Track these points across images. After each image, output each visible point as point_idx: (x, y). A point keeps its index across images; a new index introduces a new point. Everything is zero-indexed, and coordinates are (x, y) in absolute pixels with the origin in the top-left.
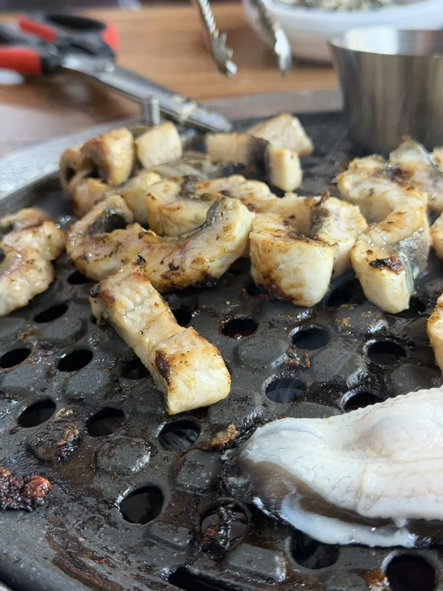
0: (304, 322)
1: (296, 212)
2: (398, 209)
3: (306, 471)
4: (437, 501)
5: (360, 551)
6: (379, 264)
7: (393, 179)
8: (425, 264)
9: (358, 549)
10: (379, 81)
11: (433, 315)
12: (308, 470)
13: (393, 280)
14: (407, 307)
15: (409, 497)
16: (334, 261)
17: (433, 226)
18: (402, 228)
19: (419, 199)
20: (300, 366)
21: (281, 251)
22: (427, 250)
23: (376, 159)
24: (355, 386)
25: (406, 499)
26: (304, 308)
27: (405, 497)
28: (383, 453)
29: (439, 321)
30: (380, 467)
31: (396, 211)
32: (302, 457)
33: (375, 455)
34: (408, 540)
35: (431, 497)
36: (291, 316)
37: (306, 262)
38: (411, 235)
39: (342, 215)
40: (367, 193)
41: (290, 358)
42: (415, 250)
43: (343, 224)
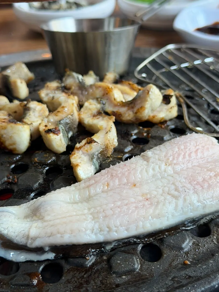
0: (17, 161)
1: (17, 109)
2: (63, 105)
3: (3, 229)
4: (61, 237)
5: (30, 264)
6: (49, 131)
7: (63, 91)
8: (76, 130)
9: (29, 263)
10: (64, 45)
11: (73, 153)
12: (5, 229)
13: (55, 138)
14: (65, 150)
15: (49, 237)
16: (30, 132)
17: (80, 112)
18: (63, 114)
19: (73, 100)
20: (12, 182)
21: (3, 129)
22: (77, 123)
23: (58, 82)
24: (37, 189)
25: (48, 238)
26: (18, 154)
27: (48, 237)
28: (41, 217)
29: (75, 155)
30: (38, 224)
31: (62, 106)
32: (2, 223)
33: (36, 219)
34: (51, 256)
35: (59, 235)
36: (11, 159)
37: (15, 133)
38: (67, 117)
39: (37, 109)
40: (51, 99)
41: (8, 179)
42: (69, 123)
43: (37, 114)
